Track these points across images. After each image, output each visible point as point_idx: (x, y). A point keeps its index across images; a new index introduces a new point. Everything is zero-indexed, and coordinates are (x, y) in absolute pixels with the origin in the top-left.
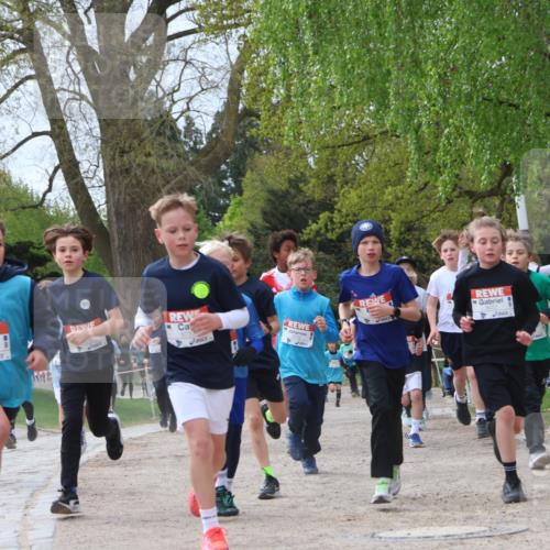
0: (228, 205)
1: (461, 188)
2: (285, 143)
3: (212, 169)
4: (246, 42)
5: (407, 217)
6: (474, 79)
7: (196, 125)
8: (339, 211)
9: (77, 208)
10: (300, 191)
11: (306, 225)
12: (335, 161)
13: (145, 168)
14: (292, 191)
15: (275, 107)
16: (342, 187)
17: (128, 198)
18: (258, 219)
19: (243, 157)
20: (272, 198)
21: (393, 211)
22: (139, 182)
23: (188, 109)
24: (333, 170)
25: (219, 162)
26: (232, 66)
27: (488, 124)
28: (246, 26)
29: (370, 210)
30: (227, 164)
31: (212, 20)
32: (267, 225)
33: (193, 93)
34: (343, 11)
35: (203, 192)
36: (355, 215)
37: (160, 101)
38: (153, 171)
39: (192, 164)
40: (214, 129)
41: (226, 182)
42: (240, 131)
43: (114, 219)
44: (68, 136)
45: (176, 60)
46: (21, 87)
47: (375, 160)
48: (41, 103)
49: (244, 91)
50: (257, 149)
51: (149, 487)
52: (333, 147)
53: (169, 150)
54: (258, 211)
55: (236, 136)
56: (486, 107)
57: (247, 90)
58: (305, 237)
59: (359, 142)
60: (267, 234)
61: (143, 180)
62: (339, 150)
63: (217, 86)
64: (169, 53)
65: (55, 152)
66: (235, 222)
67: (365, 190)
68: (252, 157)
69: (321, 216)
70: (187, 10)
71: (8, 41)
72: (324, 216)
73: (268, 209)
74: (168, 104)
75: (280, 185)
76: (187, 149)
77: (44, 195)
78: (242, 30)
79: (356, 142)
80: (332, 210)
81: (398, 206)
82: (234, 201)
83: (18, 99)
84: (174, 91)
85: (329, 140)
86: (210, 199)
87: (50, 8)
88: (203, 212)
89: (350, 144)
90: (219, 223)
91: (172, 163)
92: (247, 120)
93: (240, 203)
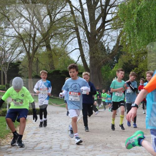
0: (115, 65)
2: (129, 53)
3: (112, 58)
4: (121, 31)
8: (139, 68)
9: (83, 64)
10: (130, 63)
11: (131, 70)
12: (139, 57)
13: (98, 57)
15: (127, 45)
16: (140, 63)
17: (94, 63)
19: (119, 55)
20: (124, 65)
22: (97, 60)
24: (138, 59)
25: (114, 56)
26: (118, 36)
28: (122, 28)
31: (115, 26)
34: (143, 25)
36: (142, 69)
37: (102, 43)
38: (100, 57)
39: (108, 56)
40: (113, 49)
41: (115, 61)
43: (91, 67)
44: (83, 49)
45: (106, 35)
46: (74, 39)
48: (78, 43)
49: (120, 42)
50: (123, 54)
51: (95, 123)
52: (139, 54)
53: (104, 53)
54: (121, 67)
55: (118, 51)
64: (105, 33)
65: (80, 53)
66: (116, 69)
67: (145, 64)
68: (121, 55)
70: (109, 24)
72: (135, 69)
74: (104, 44)
76: (107, 53)
77: (77, 61)
78: (121, 29)
80: (137, 67)
82: (116, 65)
83: (73, 41)
84: (105, 41)
85: (138, 53)
86: (111, 64)
87: (81, 23)
88: (109, 66)
89: (142, 54)
90: (113, 69)
91: (104, 56)
92: (120, 48)
93: (118, 65)
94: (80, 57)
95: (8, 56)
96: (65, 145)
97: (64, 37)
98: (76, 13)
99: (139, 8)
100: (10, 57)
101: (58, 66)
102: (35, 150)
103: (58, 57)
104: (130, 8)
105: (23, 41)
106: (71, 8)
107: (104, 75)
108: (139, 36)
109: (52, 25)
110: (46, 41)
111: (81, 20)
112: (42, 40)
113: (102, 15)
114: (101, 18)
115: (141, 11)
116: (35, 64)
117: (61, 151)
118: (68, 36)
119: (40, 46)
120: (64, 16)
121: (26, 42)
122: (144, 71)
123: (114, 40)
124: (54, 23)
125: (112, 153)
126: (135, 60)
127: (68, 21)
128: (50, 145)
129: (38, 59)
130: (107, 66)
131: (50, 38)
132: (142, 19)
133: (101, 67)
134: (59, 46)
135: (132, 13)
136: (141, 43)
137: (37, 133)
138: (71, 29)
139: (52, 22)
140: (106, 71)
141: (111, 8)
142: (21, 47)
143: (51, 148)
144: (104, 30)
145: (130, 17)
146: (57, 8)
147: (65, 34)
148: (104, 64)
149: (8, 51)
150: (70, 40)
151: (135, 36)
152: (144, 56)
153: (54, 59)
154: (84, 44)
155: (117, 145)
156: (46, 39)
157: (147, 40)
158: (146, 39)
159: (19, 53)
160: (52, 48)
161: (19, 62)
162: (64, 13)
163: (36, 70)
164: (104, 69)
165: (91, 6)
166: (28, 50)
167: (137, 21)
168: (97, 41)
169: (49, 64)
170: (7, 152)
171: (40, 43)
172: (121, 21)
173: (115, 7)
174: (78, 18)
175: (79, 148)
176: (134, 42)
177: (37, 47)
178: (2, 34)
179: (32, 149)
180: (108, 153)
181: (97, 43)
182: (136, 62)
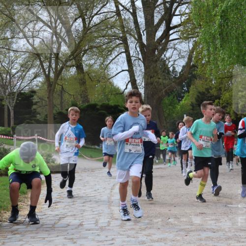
0: (184, 96)
3: (180, 84)
4: (195, 43)
7: (176, 70)
8: (222, 99)
10: (209, 92)
12: (222, 83)
13: (158, 83)
14: (206, 92)
15: (203, 64)
16: (224, 92)
17: (151, 92)
18: (194, 101)
19: (191, 81)
20: (199, 95)
22: (156, 87)
23: (174, 64)
24: (221, 86)
25: (183, 82)
26: (190, 51)
28: (196, 37)
30: (185, 83)
33: (176, 59)
34: (230, 33)
35: (177, 91)
36: (227, 101)
37: (165, 61)
38: (161, 84)
39: (174, 82)
40: (182, 71)
41: (184, 89)
42: (191, 72)
43: (146, 99)
44: (133, 71)
45: (171, 48)
46: (120, 55)
48: (126, 61)
49: (193, 59)
52: (222, 78)
53: (167, 77)
54: (194, 99)
55: (189, 73)
61: (157, 87)
62: (224, 79)
64: (169, 45)
65: (129, 76)
66: (186, 102)
68: (194, 81)
70: (177, 32)
71: (117, 40)
72: (217, 101)
74: (167, 62)
75: (202, 90)
76: (172, 77)
77: (124, 90)
78: (194, 39)
80: (219, 99)
82: (186, 95)
83: (119, 59)
84: (170, 58)
85: (221, 76)
86: (178, 94)
87: (132, 30)
88: (175, 98)
89: (228, 77)
90: (181, 102)
91: (167, 81)
92: (193, 68)
93: (188, 96)
94: (130, 83)
95: (15, 82)
96: (103, 221)
97: (105, 53)
98: (124, 15)
99: (224, 5)
100: (18, 84)
101: (95, 98)
102: (56, 228)
103: (94, 83)
104: (211, 6)
105: (40, 59)
106: (117, 7)
107: (167, 111)
108: (223, 49)
109: (86, 33)
110: (77, 58)
111: (132, 25)
112: (70, 56)
113: (166, 17)
114: (164, 22)
115: (227, 10)
116: (58, 94)
117: (97, 230)
118: (111, 51)
119: (67, 66)
120: (106, 19)
121: (44, 61)
122: (230, 105)
123: (183, 57)
124: (89, 30)
125: (177, 232)
126: (216, 88)
127: (111, 27)
128: (80, 220)
129: (62, 87)
130: (171, 97)
131: (82, 54)
132: (229, 24)
133: (162, 100)
134: (96, 67)
135: (213, 13)
136: (227, 61)
137: (60, 202)
138: (116, 39)
139: (86, 28)
140: (169, 105)
141: (180, 7)
142: (37, 67)
143: (81, 225)
144: (168, 41)
145: (210, 21)
146: (94, 6)
147: (106, 48)
148: (168, 94)
149: (16, 74)
150: (114, 56)
151: (217, 50)
152: (231, 82)
153: (88, 87)
154: (137, 63)
155: (185, 220)
156: (77, 56)
157: (236, 57)
158: (234, 54)
159: (32, 78)
160: (84, 70)
161: (33, 92)
162: (105, 14)
163: (59, 103)
164: (167, 101)
165: (148, 3)
166: (47, 73)
167: (220, 25)
168: (156, 58)
169: (81, 95)
170: (12, 232)
171: (66, 61)
172: (196, 27)
173: (187, 5)
174: (128, 23)
175: (125, 225)
176: (215, 59)
177: (62, 68)
178: (7, 48)
179: (51, 226)
180: (171, 233)
181: (156, 61)
182: (217, 90)
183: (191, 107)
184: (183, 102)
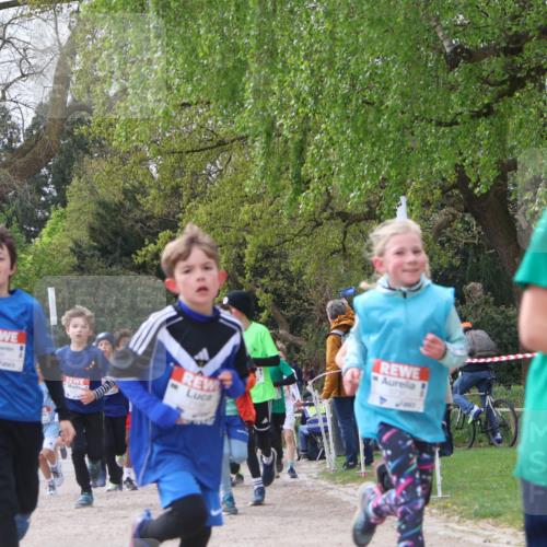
0: (47, 219)
1: (332, 209)
3: (30, 172)
4: (79, 20)
5: (265, 241)
6: (354, 78)
7: (13, 119)
10: (138, 204)
11: (142, 245)
14: (127, 204)
16: (189, 201)
18: (83, 235)
19: (69, 160)
20: (101, 211)
21: (249, 232)
23: (4, 98)
24: (179, 180)
26: (61, 49)
27: (367, 132)
29: (220, 230)
30: (49, 168)
32: (95, 244)
33: (11, 79)
35: (17, 201)
39: (5, 166)
40: (35, 124)
41: (45, 189)
42: (67, 128)
47: (230, 169)
49: (74, 78)
50: (87, 152)
52: (181, 152)
55: (62, 133)
56: (366, 112)
57: (78, 78)
58: (140, 260)
59: (212, 148)
60: (93, 256)
62: (187, 157)
63: (42, 72)
66: (56, 239)
67: (217, 206)
68: (80, 160)
69: (160, 234)
72: (164, 235)
73: (97, 225)
75: (112, 194)
79: (209, 148)
81: (255, 228)
82: (55, 213)
85: (176, 144)
86: (25, 210)
88: (15, 225)
89: (202, 150)
90: (36, 241)
93: (63, 216)
123: (37, 72)
126: (159, 188)
152: (214, 165)
182: (166, 196)
183: (75, 260)
184: (44, 240)
